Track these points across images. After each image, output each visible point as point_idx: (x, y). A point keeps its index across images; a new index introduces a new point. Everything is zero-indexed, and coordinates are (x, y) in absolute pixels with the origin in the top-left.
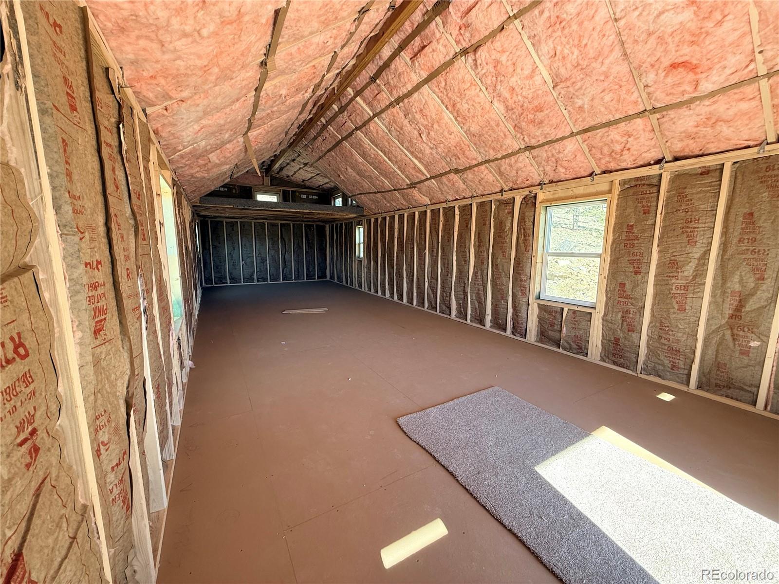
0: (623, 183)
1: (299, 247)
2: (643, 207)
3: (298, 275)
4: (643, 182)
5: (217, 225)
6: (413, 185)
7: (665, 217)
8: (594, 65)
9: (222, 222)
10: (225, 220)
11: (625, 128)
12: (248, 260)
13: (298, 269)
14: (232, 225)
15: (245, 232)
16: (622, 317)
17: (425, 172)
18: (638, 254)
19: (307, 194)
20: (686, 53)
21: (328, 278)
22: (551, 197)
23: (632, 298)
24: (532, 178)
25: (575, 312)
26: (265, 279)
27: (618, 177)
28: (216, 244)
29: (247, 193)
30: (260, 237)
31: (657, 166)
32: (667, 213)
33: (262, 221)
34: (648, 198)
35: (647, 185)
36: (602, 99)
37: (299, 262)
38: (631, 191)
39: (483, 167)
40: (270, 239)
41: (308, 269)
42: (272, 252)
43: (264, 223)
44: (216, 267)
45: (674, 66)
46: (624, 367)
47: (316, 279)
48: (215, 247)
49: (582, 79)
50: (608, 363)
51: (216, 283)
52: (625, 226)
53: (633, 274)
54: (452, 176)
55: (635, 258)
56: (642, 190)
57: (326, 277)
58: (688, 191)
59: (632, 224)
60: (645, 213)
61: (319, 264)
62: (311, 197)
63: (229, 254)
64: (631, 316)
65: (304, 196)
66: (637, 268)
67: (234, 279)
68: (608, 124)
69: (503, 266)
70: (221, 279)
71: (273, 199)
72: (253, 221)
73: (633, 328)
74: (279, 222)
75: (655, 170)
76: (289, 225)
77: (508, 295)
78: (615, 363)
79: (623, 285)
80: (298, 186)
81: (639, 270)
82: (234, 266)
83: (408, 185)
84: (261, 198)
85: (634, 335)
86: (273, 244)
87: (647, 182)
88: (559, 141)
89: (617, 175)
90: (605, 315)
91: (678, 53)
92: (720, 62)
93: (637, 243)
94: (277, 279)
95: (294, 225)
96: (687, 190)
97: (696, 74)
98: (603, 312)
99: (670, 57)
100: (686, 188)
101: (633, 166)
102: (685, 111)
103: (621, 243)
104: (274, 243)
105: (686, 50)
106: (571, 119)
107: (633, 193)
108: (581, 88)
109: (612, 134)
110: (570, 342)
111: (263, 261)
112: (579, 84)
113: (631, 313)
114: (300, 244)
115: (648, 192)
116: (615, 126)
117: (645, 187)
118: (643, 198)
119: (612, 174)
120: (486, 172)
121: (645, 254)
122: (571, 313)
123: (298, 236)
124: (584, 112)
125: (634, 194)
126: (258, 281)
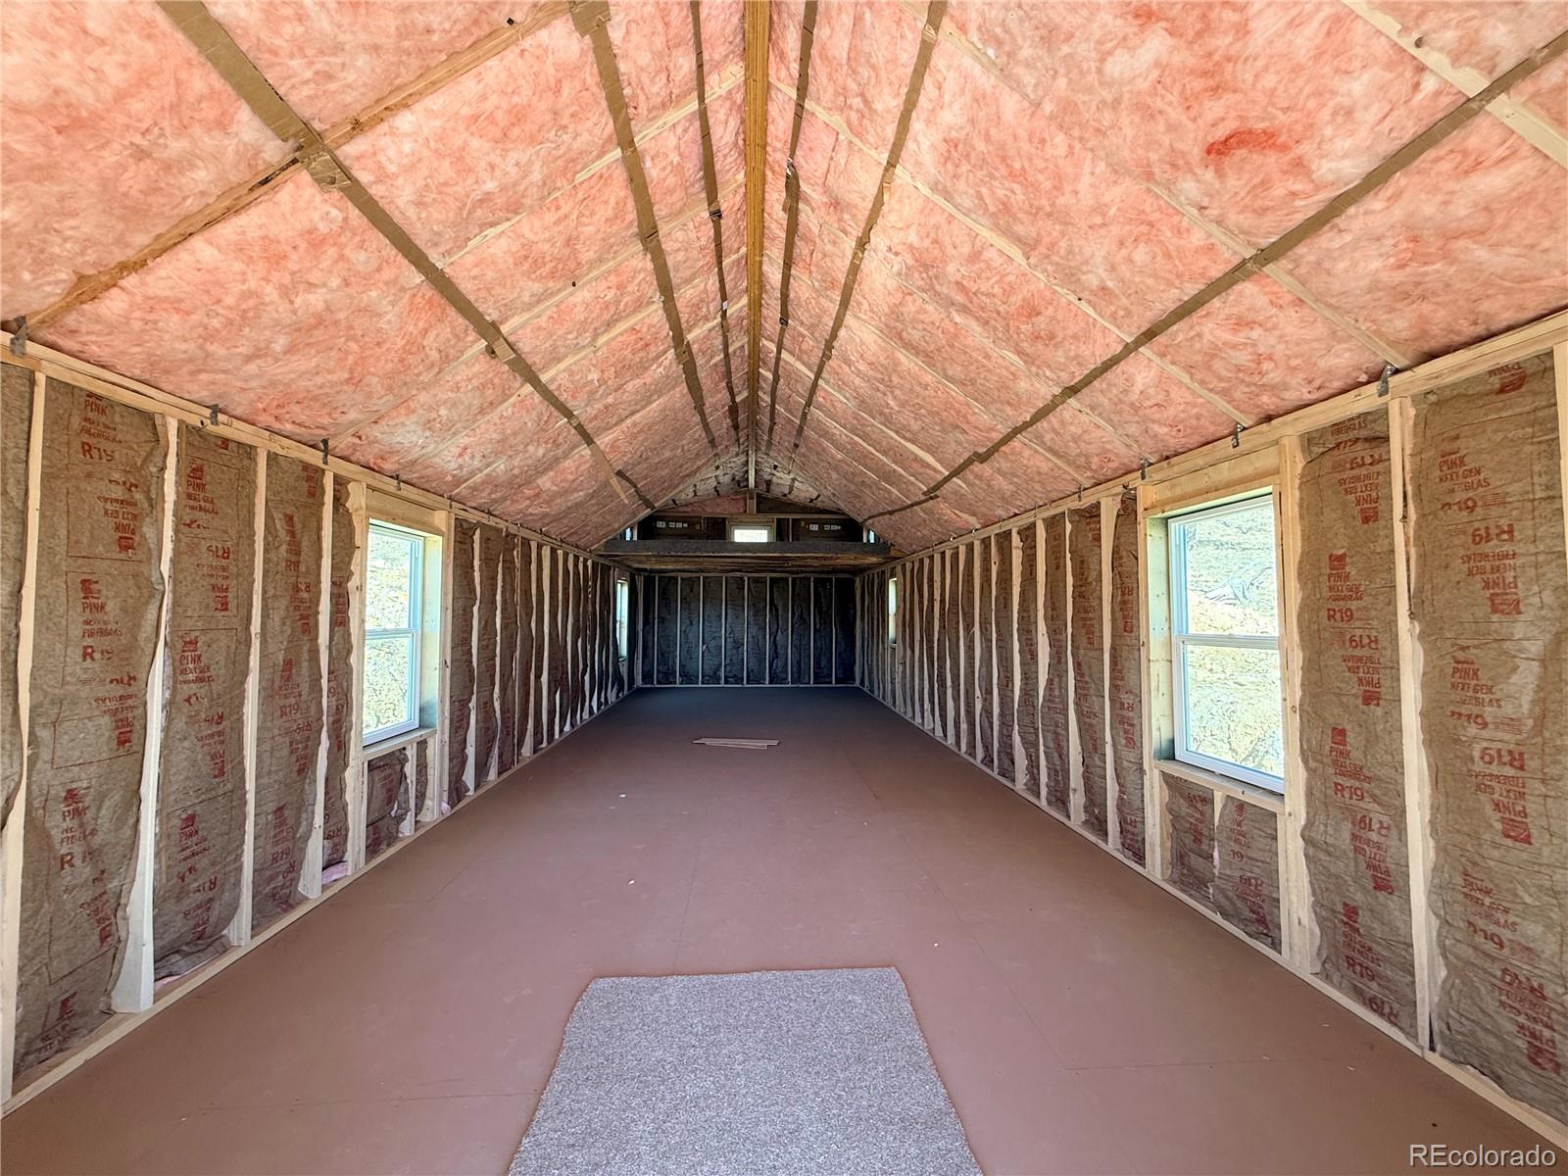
0: (1309, 440)
1: (802, 621)
2: (1358, 503)
3: (799, 672)
4: (1352, 435)
5: (668, 581)
6: (932, 494)
7: (1419, 526)
8: (1061, 200)
9: (676, 578)
10: (680, 575)
11: (1227, 311)
12: (713, 643)
13: (799, 663)
14: (691, 583)
15: (711, 597)
16: (1354, 837)
17: (938, 466)
18: (1366, 641)
19: (821, 523)
20: (1219, 115)
21: (857, 683)
22: (1169, 494)
23: (1368, 779)
24: (1117, 455)
25: (1241, 806)
26: (739, 680)
27: (1290, 430)
28: (665, 614)
29: (718, 529)
30: (734, 602)
31: (1374, 387)
32: (1422, 516)
33: (738, 574)
34: (1367, 477)
35: (1366, 440)
36: (1130, 260)
37: (800, 649)
38: (1328, 462)
39: (1016, 443)
40: (753, 605)
41: (817, 663)
42: (754, 630)
43: (742, 579)
44: (662, 654)
45: (1218, 150)
46: (1382, 1015)
47: (834, 684)
48: (662, 620)
49: (1063, 234)
50: (1339, 988)
51: (659, 682)
52: (1325, 559)
53: (1360, 701)
54: (977, 467)
55: (1358, 652)
56: (1352, 456)
57: (854, 680)
58: (1464, 446)
59: (1341, 552)
60: (1366, 520)
61: (839, 655)
62: (827, 527)
63: (684, 632)
64: (1374, 837)
65: (815, 528)
66: (1368, 683)
67: (688, 677)
68: (1185, 310)
69: (1090, 667)
70: (667, 676)
71: (759, 536)
72: (724, 575)
73: (1388, 881)
74: (769, 576)
75: (1367, 400)
76: (787, 580)
77: (1104, 743)
78: (1358, 994)
79: (1339, 734)
80: (804, 509)
81: (1377, 693)
82: (689, 654)
83: (924, 493)
84: (742, 535)
85: (1393, 903)
86: (755, 615)
87: (1363, 433)
88: (1111, 367)
89: (1285, 424)
90: (1309, 824)
91: (1200, 121)
92: (1325, 105)
93: (1358, 609)
94: (760, 680)
95: (794, 580)
96: (1461, 443)
97: (1284, 148)
98: (1304, 815)
99: (1192, 136)
100: (1457, 437)
101: (1315, 396)
102: (1331, 240)
103: (1319, 610)
104: (757, 611)
105: (1213, 109)
106: (1102, 317)
107: (1334, 468)
108: (1070, 252)
109: (1206, 330)
110: (1230, 894)
111: (738, 645)
112: (1063, 244)
113: (1376, 826)
114: (805, 615)
115: (1368, 460)
116: (1202, 312)
117: (1360, 446)
118: (1357, 479)
119: (1274, 422)
120: (1027, 453)
121: (1383, 643)
122: (1232, 808)
123: (801, 599)
124: (1116, 296)
125: (1338, 467)
126: (726, 682)
